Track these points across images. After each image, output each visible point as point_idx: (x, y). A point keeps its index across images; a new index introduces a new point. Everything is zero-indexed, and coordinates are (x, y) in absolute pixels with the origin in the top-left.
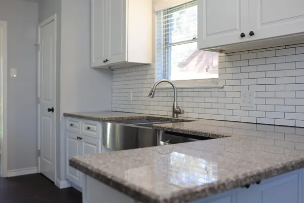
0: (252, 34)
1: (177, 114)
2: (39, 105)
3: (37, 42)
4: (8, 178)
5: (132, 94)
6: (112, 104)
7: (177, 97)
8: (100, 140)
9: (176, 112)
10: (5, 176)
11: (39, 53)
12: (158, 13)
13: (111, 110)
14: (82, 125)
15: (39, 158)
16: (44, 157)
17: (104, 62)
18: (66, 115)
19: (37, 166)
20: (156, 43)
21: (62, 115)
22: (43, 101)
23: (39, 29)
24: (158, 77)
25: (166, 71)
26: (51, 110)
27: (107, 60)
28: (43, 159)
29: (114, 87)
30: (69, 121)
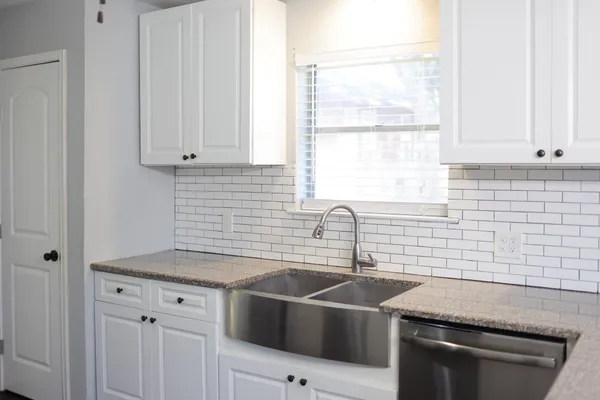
0: (558, 154)
1: (361, 267)
5: (233, 220)
7: (360, 233)
8: (217, 325)
15: (1, 358)
16: (19, 356)
17: (185, 158)
18: (95, 268)
21: (87, 268)
22: (13, 232)
26: (52, 256)
27: (193, 156)
28: (15, 358)
30: (111, 281)
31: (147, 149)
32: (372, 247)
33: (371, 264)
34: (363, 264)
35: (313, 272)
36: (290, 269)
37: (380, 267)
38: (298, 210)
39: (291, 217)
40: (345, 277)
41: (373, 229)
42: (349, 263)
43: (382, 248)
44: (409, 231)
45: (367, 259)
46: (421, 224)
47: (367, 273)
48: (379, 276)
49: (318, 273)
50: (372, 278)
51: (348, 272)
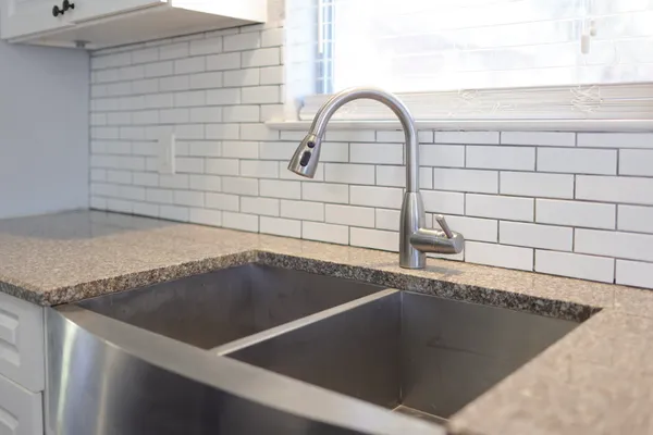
1: (422, 252)
5: (174, 149)
6: (90, 182)
7: (419, 166)
9: (417, 240)
13: (85, 205)
17: (56, 12)
27: (67, 6)
29: (97, 119)
32: (452, 203)
33: (446, 248)
34: (426, 245)
35: (306, 261)
36: (261, 255)
37: (472, 252)
38: (291, 120)
39: (275, 136)
40: (379, 279)
41: (455, 155)
42: (394, 242)
43: (476, 204)
44: (547, 159)
45: (436, 233)
46: (584, 139)
47: (435, 269)
48: (466, 278)
49: (318, 264)
50: (445, 285)
51: (390, 265)
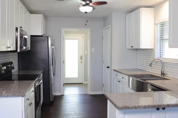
2: (104, 64)
3: (103, 36)
4: (90, 95)
5: (145, 62)
6: (136, 65)
7: (163, 66)
8: (127, 84)
9: (163, 74)
10: (89, 94)
11: (104, 41)
12: (157, 24)
13: (136, 68)
14: (120, 76)
15: (103, 88)
16: (106, 88)
18: (114, 70)
19: (102, 91)
20: (156, 39)
21: (112, 70)
22: (105, 62)
23: (104, 30)
24: (157, 55)
25: (161, 52)
26: (108, 67)
27: (132, 47)
30: (115, 73)
31: (127, 45)
40: (158, 77)
